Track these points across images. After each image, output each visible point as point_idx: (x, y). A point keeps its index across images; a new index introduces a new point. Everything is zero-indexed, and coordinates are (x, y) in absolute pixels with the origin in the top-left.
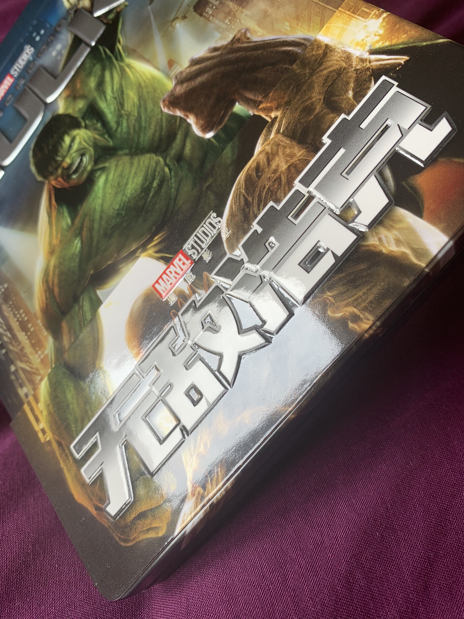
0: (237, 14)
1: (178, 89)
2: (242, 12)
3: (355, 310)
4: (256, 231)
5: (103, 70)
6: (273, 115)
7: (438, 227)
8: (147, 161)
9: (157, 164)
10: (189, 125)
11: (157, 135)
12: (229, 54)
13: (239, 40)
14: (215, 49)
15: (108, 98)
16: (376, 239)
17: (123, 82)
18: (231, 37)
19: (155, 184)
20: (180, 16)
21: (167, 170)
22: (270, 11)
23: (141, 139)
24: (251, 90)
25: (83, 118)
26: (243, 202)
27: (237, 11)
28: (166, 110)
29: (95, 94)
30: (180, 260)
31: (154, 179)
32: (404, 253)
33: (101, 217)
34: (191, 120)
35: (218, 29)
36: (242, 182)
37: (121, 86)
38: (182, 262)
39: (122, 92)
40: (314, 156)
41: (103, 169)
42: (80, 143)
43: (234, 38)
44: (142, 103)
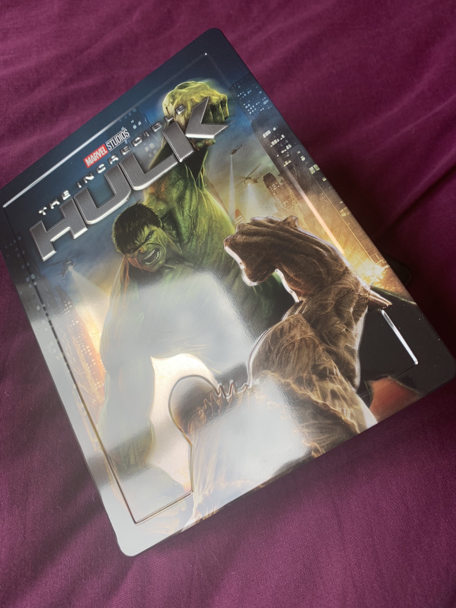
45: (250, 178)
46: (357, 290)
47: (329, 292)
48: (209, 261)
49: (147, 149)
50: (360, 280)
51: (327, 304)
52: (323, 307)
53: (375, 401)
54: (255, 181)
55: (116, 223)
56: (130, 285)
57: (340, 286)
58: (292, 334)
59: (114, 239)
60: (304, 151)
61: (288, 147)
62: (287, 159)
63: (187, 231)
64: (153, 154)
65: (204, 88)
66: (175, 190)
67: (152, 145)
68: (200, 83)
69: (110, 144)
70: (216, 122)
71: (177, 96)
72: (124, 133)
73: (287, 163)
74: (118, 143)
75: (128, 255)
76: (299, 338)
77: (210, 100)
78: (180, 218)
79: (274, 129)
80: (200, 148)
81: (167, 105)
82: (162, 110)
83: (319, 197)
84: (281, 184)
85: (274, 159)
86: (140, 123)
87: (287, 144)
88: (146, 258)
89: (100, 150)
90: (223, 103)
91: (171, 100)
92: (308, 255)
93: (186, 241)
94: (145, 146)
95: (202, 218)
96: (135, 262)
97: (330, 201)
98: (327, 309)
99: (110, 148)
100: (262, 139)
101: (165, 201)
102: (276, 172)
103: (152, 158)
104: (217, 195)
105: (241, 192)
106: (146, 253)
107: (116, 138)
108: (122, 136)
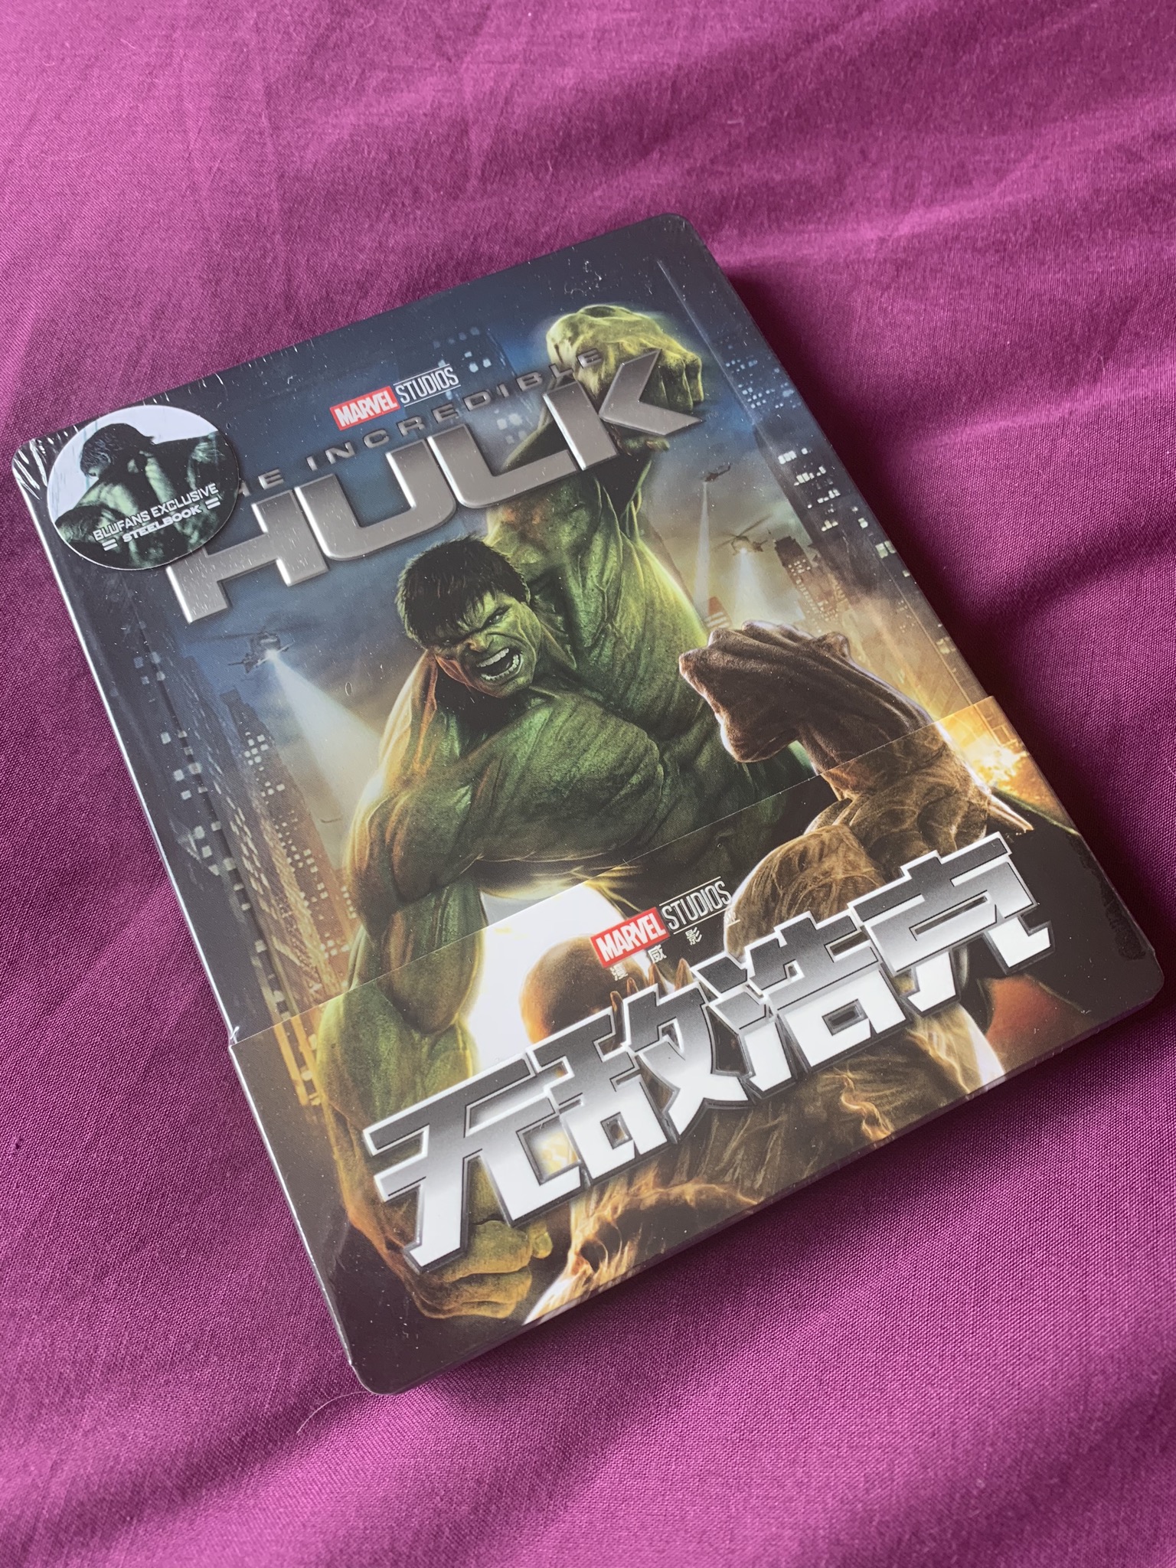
0: (839, 605)
1: (716, 655)
2: (847, 609)
3: (876, 1110)
4: (776, 941)
5: (593, 528)
6: (847, 794)
7: (999, 1055)
10: (715, 724)
11: (661, 704)
12: (809, 657)
13: (830, 647)
14: (791, 636)
15: (589, 583)
16: (927, 1033)
17: (624, 576)
18: (819, 633)
19: (635, 780)
20: (751, 540)
21: (660, 769)
22: (887, 637)
23: (631, 695)
24: (823, 734)
25: (530, 584)
26: (768, 890)
27: (840, 600)
28: (685, 676)
29: (566, 559)
30: (649, 922)
31: (634, 771)
32: (951, 1066)
33: (522, 777)
34: (722, 719)
35: (803, 604)
36: (776, 861)
37: (618, 578)
38: (651, 927)
39: (618, 593)
40: (883, 884)
41: (548, 700)
42: (514, 625)
43: (824, 638)
44: (648, 635)
45: (745, 538)
48: (641, 696)
49: (502, 424)
52: (897, 818)
54: (758, 547)
55: (409, 572)
56: (438, 720)
59: (401, 608)
60: (865, 508)
61: (834, 494)
62: (830, 517)
63: (590, 621)
64: (516, 438)
65: (649, 329)
66: (567, 528)
67: (515, 419)
68: (638, 316)
69: (406, 390)
70: (672, 406)
71: (584, 327)
72: (445, 374)
73: (828, 525)
74: (426, 392)
75: (437, 650)
76: (840, 876)
77: (661, 356)
78: (576, 590)
79: (805, 451)
80: (632, 451)
81: (558, 340)
82: (545, 348)
83: (894, 606)
84: (815, 565)
85: (800, 512)
86: (487, 363)
87: (831, 488)
88: (483, 665)
89: (377, 396)
90: (691, 370)
91: (569, 334)
92: (868, 718)
93: (589, 642)
94: (500, 416)
95: (631, 601)
96: (455, 670)
97: (916, 619)
99: (405, 398)
100: (775, 467)
101: (541, 547)
102: (803, 539)
103: (513, 446)
104: (667, 558)
105: (723, 564)
106: (485, 653)
107: (422, 381)
108: (440, 380)
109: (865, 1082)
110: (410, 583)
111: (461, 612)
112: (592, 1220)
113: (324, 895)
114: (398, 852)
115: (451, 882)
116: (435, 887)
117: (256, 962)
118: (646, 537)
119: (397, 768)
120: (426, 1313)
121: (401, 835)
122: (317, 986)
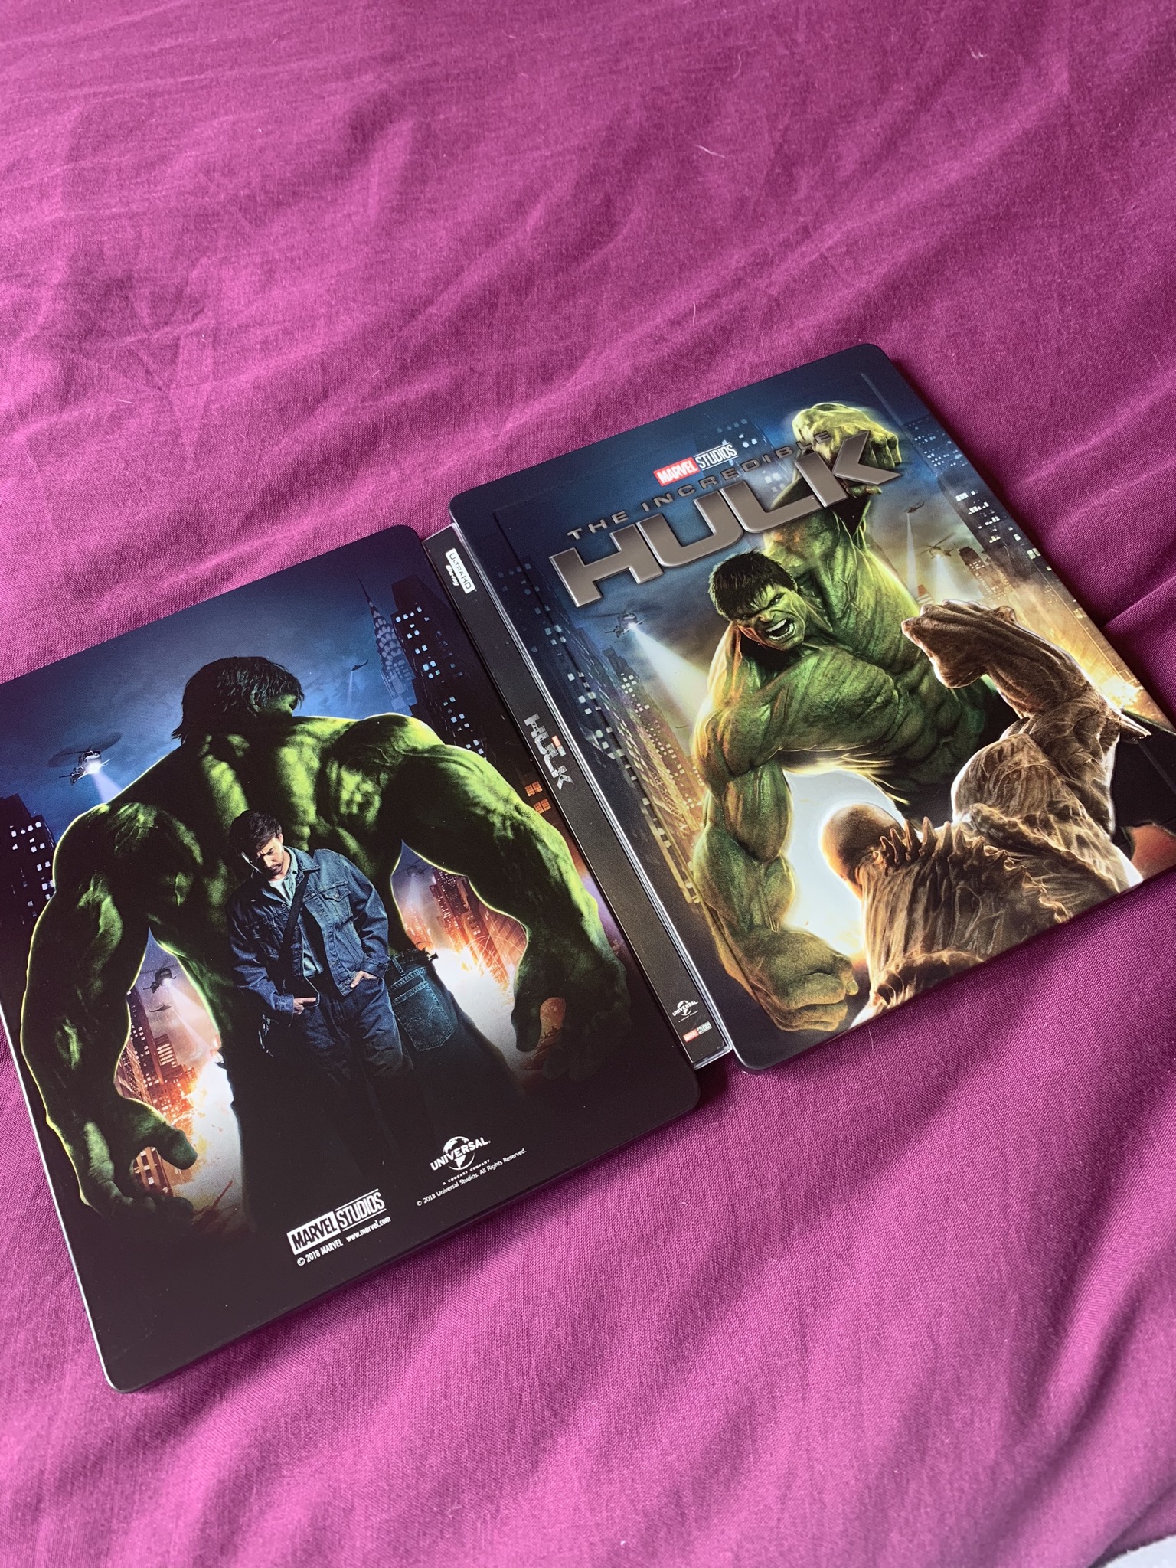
0: (1006, 588)
1: (926, 621)
2: (1011, 591)
5: (835, 543)
8: (873, 673)
9: (885, 681)
10: (930, 665)
11: (892, 653)
12: (988, 621)
13: (1002, 615)
14: (976, 608)
15: (836, 578)
17: (859, 573)
18: (994, 607)
19: (879, 700)
20: (943, 549)
21: (895, 693)
22: (1039, 608)
23: (871, 646)
24: (1004, 670)
25: (796, 579)
27: (1006, 586)
28: (907, 634)
29: (819, 563)
31: (878, 695)
33: (803, 700)
34: (935, 661)
35: (981, 589)
37: (855, 575)
39: (856, 584)
41: (816, 651)
42: (788, 605)
43: (998, 609)
44: (879, 609)
45: (939, 548)
46: (1104, 712)
47: (1065, 711)
48: (878, 648)
49: (768, 480)
50: (1106, 699)
51: (1064, 725)
52: (1060, 729)
53: (1137, 853)
54: (947, 554)
55: (716, 574)
56: (743, 665)
57: (1080, 705)
58: (1016, 759)
59: (713, 596)
60: (1017, 528)
61: (995, 519)
62: (994, 534)
63: (839, 602)
64: (778, 488)
65: (860, 418)
66: (818, 544)
67: (777, 476)
68: (852, 410)
69: (703, 460)
70: (881, 467)
71: (817, 418)
72: (727, 448)
73: (994, 539)
74: (716, 461)
75: (738, 621)
76: (1026, 765)
77: (870, 435)
78: (827, 582)
79: (973, 493)
80: (857, 495)
81: (800, 427)
82: (792, 431)
83: (1043, 589)
84: (987, 564)
85: (974, 531)
86: (754, 442)
87: (993, 515)
88: (770, 630)
89: (684, 463)
90: (891, 443)
91: (808, 422)
92: (1032, 660)
93: (839, 615)
94: (765, 475)
95: (865, 588)
97: (1058, 597)
98: (1065, 731)
99: (701, 462)
100: (955, 504)
101: (801, 556)
102: (978, 548)
103: (777, 493)
104: (888, 561)
105: (925, 564)
106: (769, 623)
107: (713, 453)
108: (723, 453)
109: (1054, 889)
110: (717, 580)
111: (753, 597)
112: (883, 973)
113: (682, 772)
114: (726, 746)
115: (764, 763)
116: (753, 767)
117: (645, 811)
118: (872, 548)
119: (720, 694)
120: (781, 1027)
121: (727, 736)
122: (684, 826)
